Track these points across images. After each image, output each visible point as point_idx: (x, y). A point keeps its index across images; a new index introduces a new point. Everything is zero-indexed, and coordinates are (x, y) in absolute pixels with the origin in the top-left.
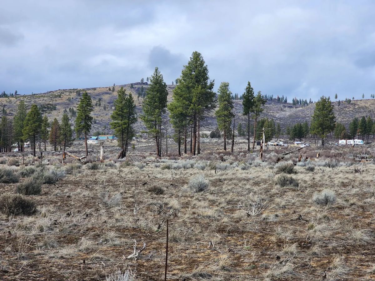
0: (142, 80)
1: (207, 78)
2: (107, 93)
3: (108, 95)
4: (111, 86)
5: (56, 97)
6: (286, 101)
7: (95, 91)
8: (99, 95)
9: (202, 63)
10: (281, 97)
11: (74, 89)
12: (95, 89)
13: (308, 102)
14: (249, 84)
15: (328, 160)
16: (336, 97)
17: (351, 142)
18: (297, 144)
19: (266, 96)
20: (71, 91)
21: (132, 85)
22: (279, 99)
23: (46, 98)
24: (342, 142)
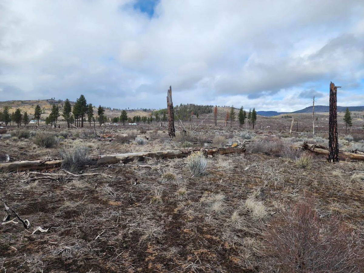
0: (52, 98)
1: (86, 103)
2: (36, 103)
3: (36, 104)
4: (38, 100)
5: (11, 103)
6: (111, 109)
7: (30, 102)
8: (32, 103)
9: (84, 99)
10: (109, 107)
11: (20, 101)
12: (30, 101)
13: (119, 109)
14: (100, 106)
16: (129, 108)
19: (103, 107)
20: (18, 101)
21: (47, 100)
22: (108, 108)
23: (6, 104)
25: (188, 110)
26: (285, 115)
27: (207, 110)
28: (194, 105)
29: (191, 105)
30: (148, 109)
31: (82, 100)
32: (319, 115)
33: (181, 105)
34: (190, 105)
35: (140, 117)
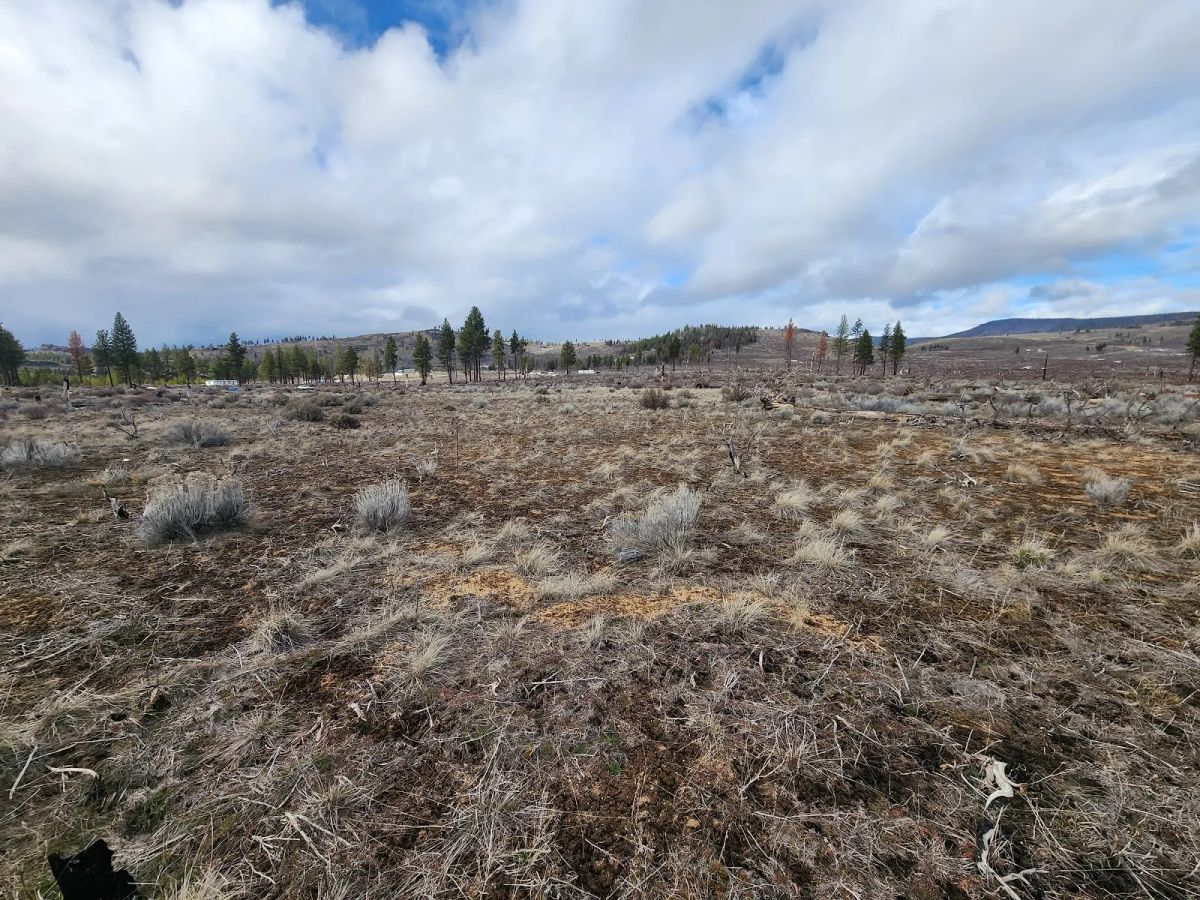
2: (408, 337)
3: (409, 339)
5: (367, 340)
6: (542, 343)
7: (398, 336)
8: (401, 338)
9: (479, 315)
10: (538, 340)
11: (381, 334)
12: (398, 334)
13: (557, 344)
15: (570, 385)
16: (576, 341)
17: (586, 372)
18: (550, 373)
21: (427, 331)
22: (537, 342)
23: (358, 341)
24: (580, 372)
25: (702, 338)
26: (929, 343)
27: (743, 338)
28: (715, 328)
29: (708, 326)
30: (614, 340)
31: (476, 321)
32: (1021, 341)
33: (687, 328)
34: (706, 326)
35: (599, 358)
